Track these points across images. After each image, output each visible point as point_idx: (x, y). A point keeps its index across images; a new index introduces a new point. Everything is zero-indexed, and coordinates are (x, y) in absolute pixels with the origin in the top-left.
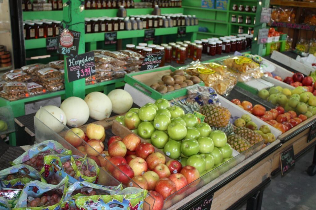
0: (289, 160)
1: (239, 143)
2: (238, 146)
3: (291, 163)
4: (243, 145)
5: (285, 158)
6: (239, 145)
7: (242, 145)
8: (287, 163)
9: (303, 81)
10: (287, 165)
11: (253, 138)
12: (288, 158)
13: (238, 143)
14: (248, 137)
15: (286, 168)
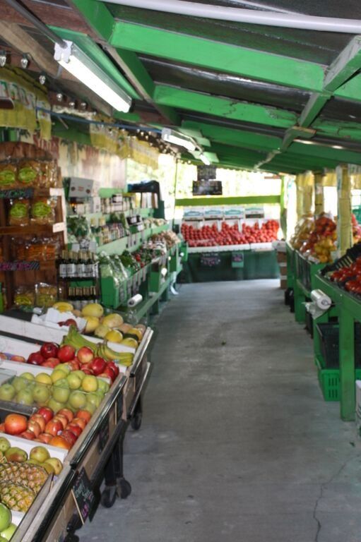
0: (86, 494)
1: (13, 495)
2: (13, 499)
3: (90, 498)
4: (21, 495)
5: (80, 492)
6: (15, 499)
7: (19, 497)
8: (85, 500)
9: (60, 355)
10: (84, 503)
11: (31, 477)
12: (84, 491)
13: (11, 495)
14: (21, 478)
15: (85, 510)
